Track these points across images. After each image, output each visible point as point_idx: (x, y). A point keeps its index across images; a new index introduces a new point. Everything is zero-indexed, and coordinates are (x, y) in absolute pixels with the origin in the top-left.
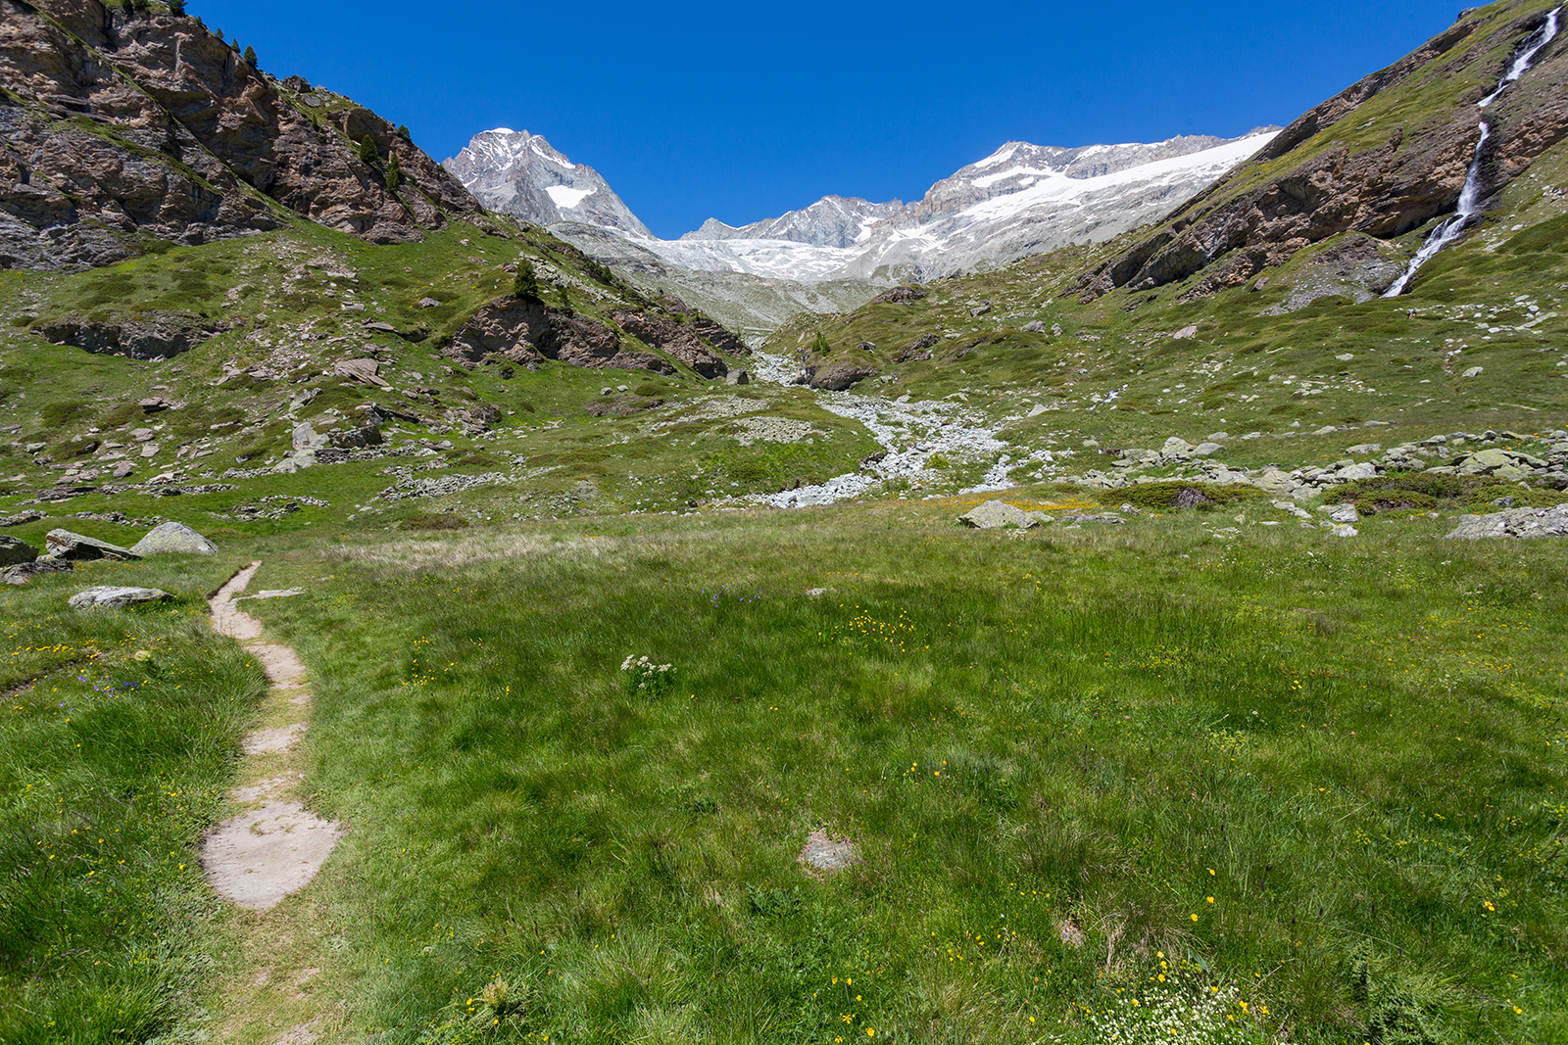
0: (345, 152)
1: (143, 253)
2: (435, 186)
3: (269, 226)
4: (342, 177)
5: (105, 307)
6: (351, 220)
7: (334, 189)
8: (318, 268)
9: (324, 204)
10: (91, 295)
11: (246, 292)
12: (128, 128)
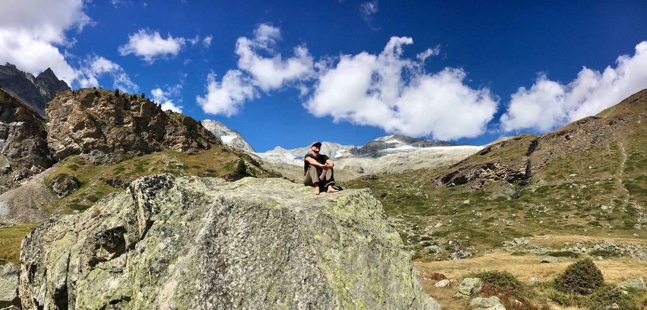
0: (182, 129)
1: (127, 159)
2: (207, 137)
3: (159, 150)
4: (180, 135)
5: (119, 174)
6: (182, 148)
7: (178, 139)
8: (173, 162)
9: (175, 143)
10: (116, 171)
11: (154, 170)
12: (128, 127)
